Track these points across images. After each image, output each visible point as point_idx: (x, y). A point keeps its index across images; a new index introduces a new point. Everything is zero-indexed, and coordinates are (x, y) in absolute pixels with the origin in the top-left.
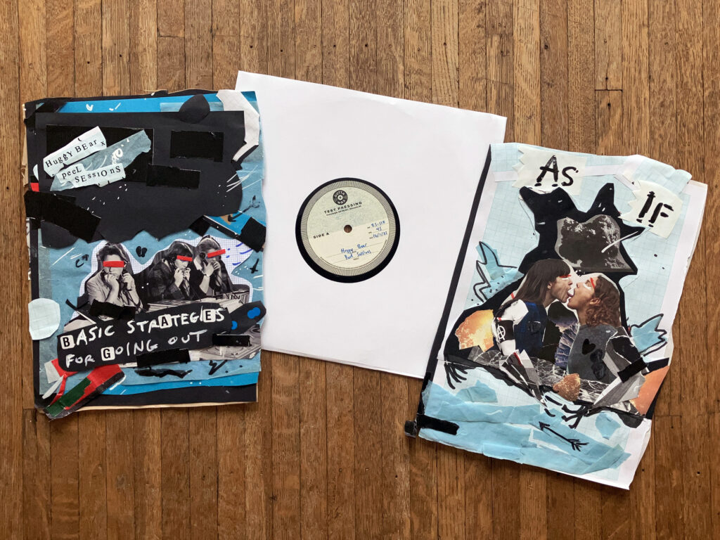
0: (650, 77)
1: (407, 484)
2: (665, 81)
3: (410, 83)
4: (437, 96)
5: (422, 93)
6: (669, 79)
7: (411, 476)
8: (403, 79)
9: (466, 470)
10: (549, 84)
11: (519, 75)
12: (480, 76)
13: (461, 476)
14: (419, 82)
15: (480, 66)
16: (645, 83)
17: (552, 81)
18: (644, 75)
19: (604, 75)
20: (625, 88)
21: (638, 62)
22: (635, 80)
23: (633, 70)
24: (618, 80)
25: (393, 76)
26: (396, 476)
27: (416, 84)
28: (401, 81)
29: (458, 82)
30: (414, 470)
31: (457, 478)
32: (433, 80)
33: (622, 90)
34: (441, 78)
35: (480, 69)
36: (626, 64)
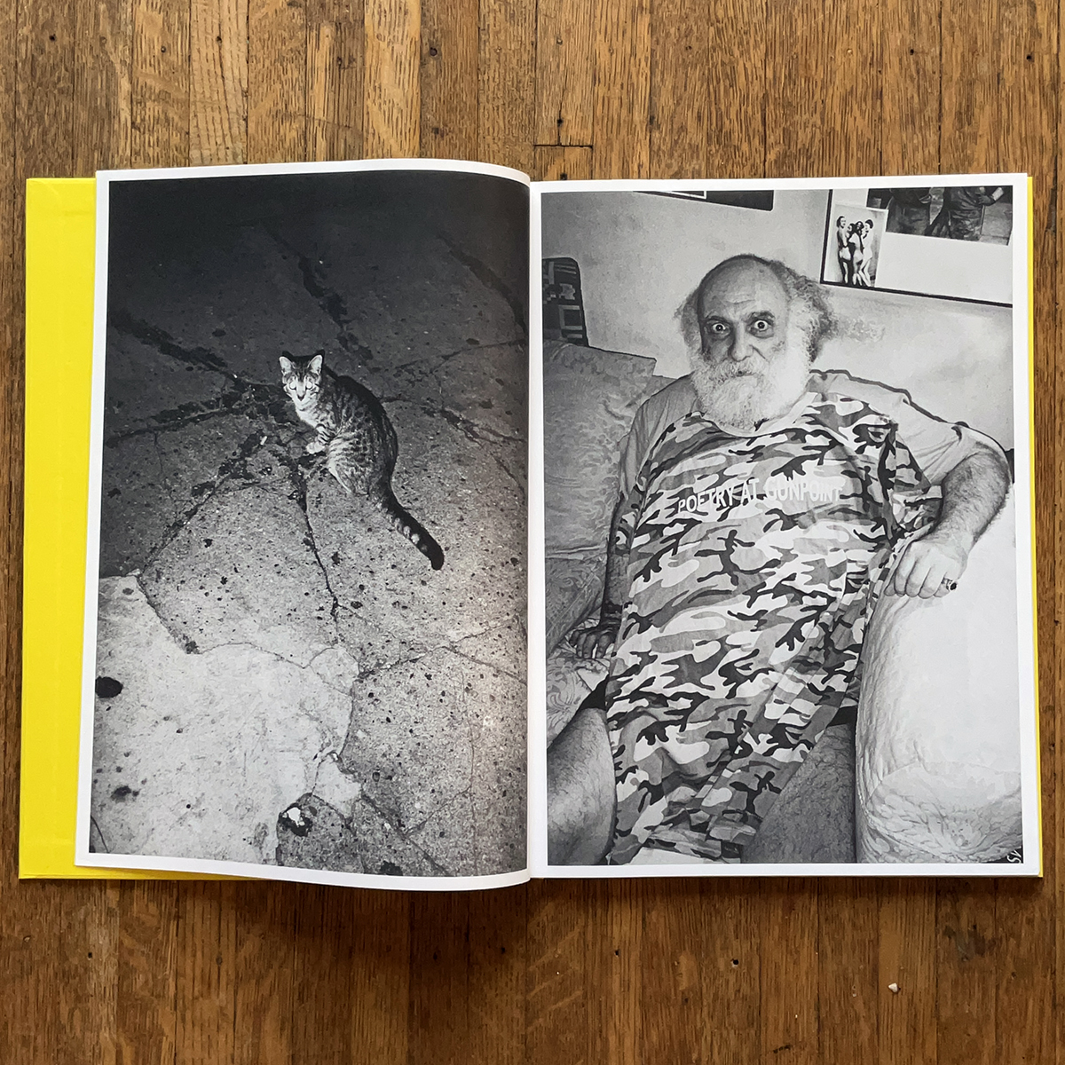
0: (652, 119)
1: (112, 970)
2: (683, 129)
3: (143, 120)
4: (200, 148)
5: (168, 141)
6: (691, 124)
7: (121, 955)
8: (129, 112)
9: (239, 943)
10: (436, 131)
11: (376, 108)
12: (291, 108)
13: (229, 957)
14: (162, 117)
15: (294, 88)
16: (641, 133)
17: (445, 125)
18: (639, 116)
19: (553, 114)
20: (600, 143)
21: (630, 88)
22: (619, 124)
23: (616, 103)
24: (584, 126)
25: (108, 105)
26: (90, 955)
27: (157, 121)
28: (125, 115)
29: (246, 120)
30: (127, 942)
31: (219, 961)
32: (192, 115)
33: (591, 147)
34: (209, 110)
35: (292, 93)
36: (601, 90)
